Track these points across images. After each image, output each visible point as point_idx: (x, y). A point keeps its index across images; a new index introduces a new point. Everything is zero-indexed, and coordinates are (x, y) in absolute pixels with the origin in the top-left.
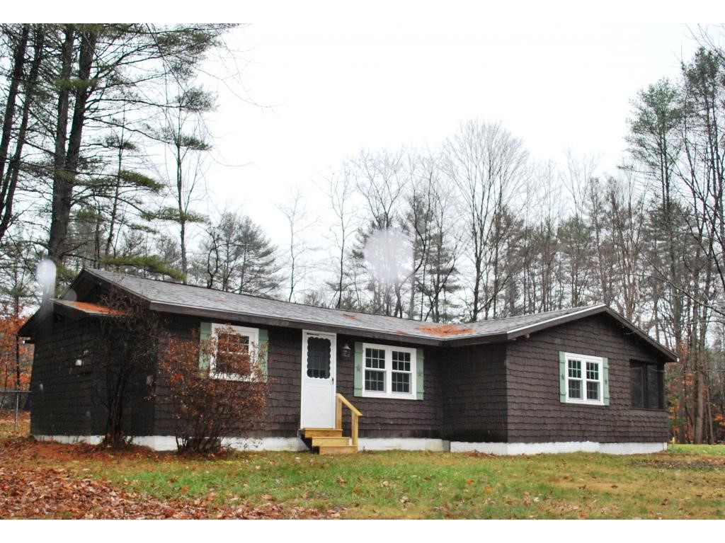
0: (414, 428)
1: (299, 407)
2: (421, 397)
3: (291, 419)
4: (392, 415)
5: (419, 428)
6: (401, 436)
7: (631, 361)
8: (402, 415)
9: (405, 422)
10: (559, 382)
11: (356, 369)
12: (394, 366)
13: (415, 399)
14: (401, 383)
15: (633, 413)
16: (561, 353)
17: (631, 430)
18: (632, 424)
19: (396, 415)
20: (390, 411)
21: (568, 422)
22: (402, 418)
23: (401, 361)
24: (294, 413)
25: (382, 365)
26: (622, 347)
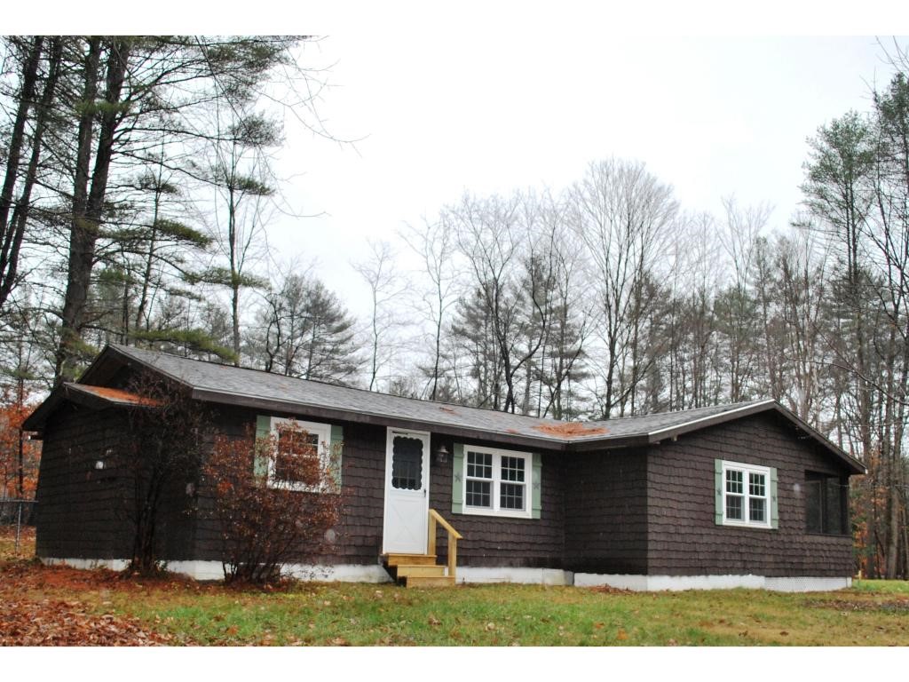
0: (528, 554)
1: (382, 526)
2: (538, 516)
3: (370, 542)
4: (500, 538)
5: (535, 555)
6: (511, 565)
7: (807, 472)
8: (512, 538)
9: (517, 547)
10: (714, 497)
11: (454, 479)
12: (504, 475)
13: (530, 517)
14: (512, 497)
15: (808, 539)
16: (717, 461)
17: (805, 560)
18: (808, 553)
19: (505, 538)
20: (497, 533)
21: (726, 549)
22: (512, 542)
23: (513, 469)
24: (375, 534)
25: (489, 474)
26: (795, 453)
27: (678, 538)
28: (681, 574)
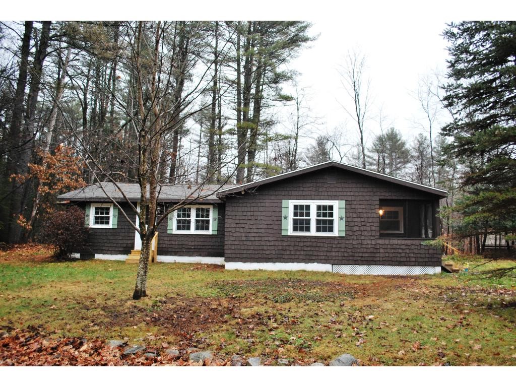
0: (210, 251)
1: (134, 239)
2: (216, 233)
3: (129, 245)
4: (193, 243)
5: (213, 251)
6: (200, 255)
7: (380, 200)
8: (200, 243)
9: (204, 247)
10: (281, 221)
11: (169, 219)
12: (197, 216)
13: (211, 234)
14: (202, 224)
15: (380, 242)
16: (283, 201)
17: (377, 255)
18: (381, 251)
19: (196, 243)
20: (192, 241)
21: (291, 248)
22: (201, 245)
23: (202, 212)
24: (131, 242)
25: (189, 216)
26: (370, 190)
27: (248, 243)
28: (251, 262)
